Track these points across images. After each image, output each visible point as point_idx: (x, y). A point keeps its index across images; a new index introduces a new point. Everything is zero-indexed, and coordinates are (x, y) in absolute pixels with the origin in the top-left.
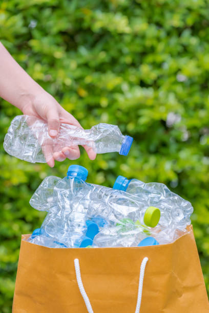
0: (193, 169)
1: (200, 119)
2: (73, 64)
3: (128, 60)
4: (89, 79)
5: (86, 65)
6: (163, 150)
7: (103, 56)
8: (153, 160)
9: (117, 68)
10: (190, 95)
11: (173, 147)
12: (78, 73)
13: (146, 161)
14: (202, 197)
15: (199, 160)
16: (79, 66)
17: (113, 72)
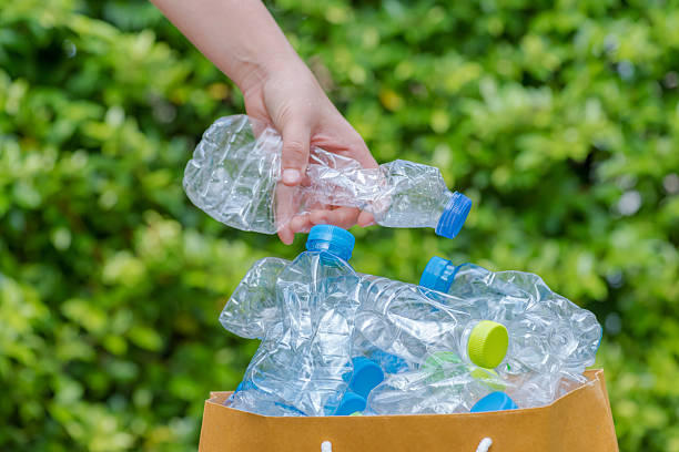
0: (643, 271)
1: (659, 158)
2: (369, 36)
3: (493, 25)
4: (407, 69)
5: (399, 39)
6: (576, 230)
7: (437, 19)
8: (551, 251)
9: (471, 44)
10: (637, 104)
11: (598, 223)
12: (382, 57)
13: (536, 255)
14: (664, 336)
15: (658, 249)
16: (385, 41)
17: (461, 52)
